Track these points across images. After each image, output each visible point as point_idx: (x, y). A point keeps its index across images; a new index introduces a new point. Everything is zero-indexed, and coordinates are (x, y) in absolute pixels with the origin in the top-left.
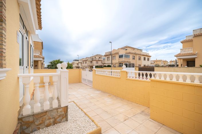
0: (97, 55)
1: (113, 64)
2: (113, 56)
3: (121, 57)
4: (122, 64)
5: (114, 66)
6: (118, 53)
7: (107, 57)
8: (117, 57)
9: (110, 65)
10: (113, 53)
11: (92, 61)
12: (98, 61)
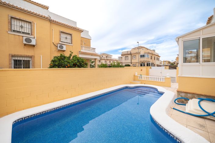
0: (104, 54)
1: (132, 64)
2: (132, 56)
3: (143, 56)
4: (144, 63)
5: (134, 65)
6: (139, 53)
7: (124, 56)
8: (138, 56)
9: (130, 64)
10: (132, 52)
11: (101, 60)
12: (107, 61)
